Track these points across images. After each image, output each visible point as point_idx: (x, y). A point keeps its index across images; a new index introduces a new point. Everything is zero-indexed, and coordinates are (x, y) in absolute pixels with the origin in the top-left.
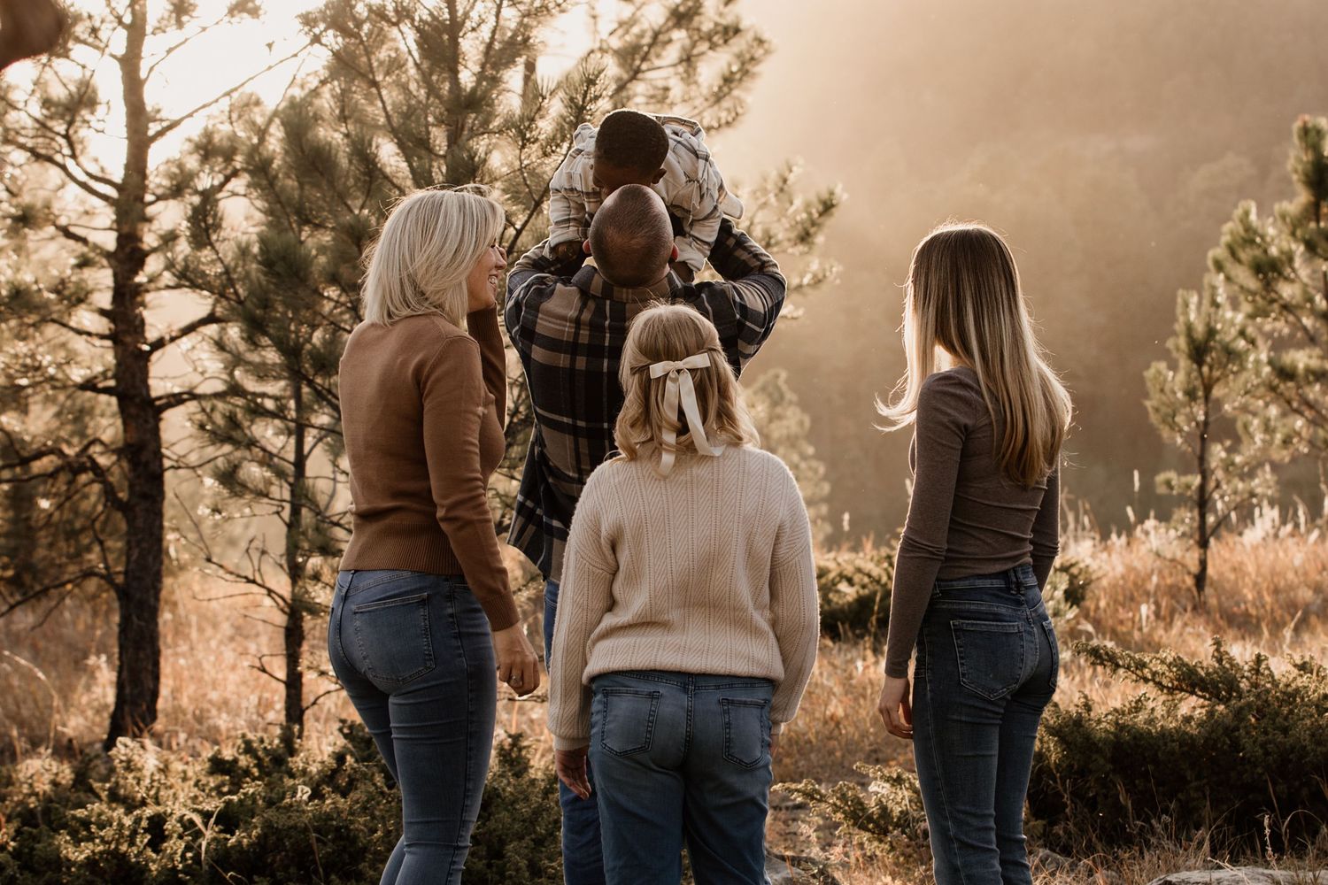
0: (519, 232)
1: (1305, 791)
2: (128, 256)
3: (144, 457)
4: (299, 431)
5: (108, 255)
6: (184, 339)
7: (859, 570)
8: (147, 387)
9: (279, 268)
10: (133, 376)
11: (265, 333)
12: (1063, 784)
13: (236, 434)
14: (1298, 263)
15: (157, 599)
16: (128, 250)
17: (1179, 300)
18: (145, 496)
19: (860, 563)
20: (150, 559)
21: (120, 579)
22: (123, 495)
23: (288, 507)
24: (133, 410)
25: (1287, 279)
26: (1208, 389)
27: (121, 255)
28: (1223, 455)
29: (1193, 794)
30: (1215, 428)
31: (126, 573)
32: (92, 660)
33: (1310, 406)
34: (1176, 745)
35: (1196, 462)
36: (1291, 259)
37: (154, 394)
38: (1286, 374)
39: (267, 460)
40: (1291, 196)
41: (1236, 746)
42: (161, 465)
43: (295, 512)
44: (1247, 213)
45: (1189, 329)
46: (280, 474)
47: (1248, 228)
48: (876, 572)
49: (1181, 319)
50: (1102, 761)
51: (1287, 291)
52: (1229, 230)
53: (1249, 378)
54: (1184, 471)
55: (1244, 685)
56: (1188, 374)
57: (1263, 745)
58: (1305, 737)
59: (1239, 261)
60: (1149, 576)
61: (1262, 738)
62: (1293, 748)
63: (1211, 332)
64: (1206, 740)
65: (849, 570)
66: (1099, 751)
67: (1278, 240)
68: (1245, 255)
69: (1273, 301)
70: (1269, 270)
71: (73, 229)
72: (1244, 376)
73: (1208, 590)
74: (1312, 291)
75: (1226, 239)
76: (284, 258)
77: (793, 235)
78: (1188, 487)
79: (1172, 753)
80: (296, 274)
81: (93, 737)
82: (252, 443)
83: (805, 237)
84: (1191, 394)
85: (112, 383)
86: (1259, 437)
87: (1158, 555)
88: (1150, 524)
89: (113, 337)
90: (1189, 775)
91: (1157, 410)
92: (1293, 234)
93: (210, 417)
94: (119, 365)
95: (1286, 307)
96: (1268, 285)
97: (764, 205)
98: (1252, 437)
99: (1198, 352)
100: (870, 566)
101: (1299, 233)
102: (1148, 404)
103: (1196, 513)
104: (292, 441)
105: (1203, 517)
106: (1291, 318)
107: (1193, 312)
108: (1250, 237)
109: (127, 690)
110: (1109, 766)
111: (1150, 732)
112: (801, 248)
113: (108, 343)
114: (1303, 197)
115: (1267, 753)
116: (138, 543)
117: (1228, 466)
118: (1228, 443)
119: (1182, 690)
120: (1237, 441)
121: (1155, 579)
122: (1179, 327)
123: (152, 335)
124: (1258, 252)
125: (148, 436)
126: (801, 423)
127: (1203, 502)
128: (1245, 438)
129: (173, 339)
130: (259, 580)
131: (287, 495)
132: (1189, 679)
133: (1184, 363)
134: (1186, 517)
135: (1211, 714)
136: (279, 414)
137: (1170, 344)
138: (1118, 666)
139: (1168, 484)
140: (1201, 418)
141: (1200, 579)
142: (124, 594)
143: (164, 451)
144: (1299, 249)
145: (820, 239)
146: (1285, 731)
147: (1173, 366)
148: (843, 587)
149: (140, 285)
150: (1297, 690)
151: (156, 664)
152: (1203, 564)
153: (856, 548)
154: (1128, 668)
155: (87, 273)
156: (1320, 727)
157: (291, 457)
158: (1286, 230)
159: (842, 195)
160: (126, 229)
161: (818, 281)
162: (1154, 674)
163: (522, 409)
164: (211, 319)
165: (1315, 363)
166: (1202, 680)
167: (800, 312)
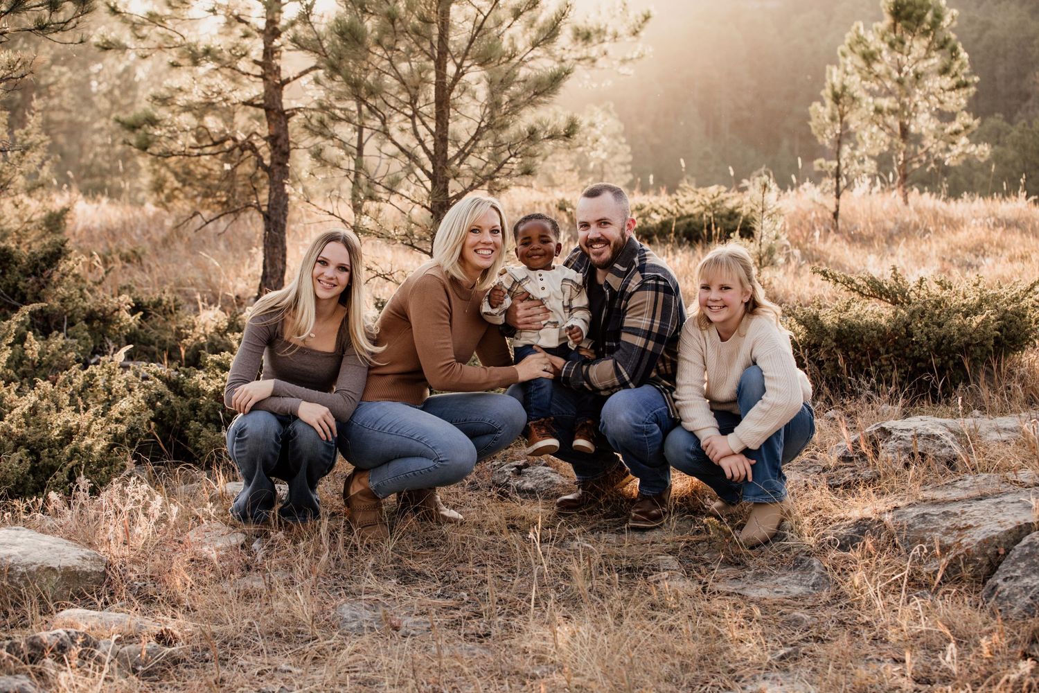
0: (486, 18)
1: (951, 363)
2: (272, 31)
3: (279, 142)
4: (360, 129)
5: (259, 31)
6: (303, 78)
7: (662, 207)
8: (281, 104)
9: (347, 36)
10: (274, 98)
11: (340, 74)
12: (804, 351)
13: (326, 132)
14: (884, 53)
15: (285, 220)
16: (271, 28)
17: (828, 71)
18: (279, 164)
19: (661, 203)
20: (282, 198)
21: (265, 209)
22: (267, 162)
23: (353, 173)
24: (273, 117)
25: (878, 61)
26: (842, 116)
27: (268, 32)
28: (849, 150)
29: (884, 363)
30: (845, 136)
31: (268, 206)
32: (254, 250)
33: (889, 127)
34: (875, 332)
35: (835, 155)
36: (880, 51)
37: (285, 107)
38: (878, 111)
39: (343, 145)
40: (881, 19)
41: (910, 334)
42: (288, 147)
43: (357, 176)
44: (858, 28)
45: (833, 86)
46: (349, 153)
47: (858, 36)
48: (670, 208)
49: (829, 81)
50: (830, 341)
51: (878, 68)
52: (849, 37)
53: (863, 112)
54: (828, 159)
55: (912, 295)
56: (833, 109)
57: (927, 335)
58: (954, 330)
59: (854, 52)
60: (810, 212)
61: (926, 330)
62: (944, 337)
63: (844, 88)
64: (893, 330)
65: (656, 207)
66: (828, 334)
67: (874, 41)
68: (859, 49)
69: (870, 73)
70: (869, 57)
71: (242, 17)
72: (861, 110)
73: (840, 222)
74: (891, 68)
75: (847, 41)
76: (349, 30)
77: (629, 32)
78: (831, 167)
79: (873, 337)
80: (357, 40)
81: (249, 295)
82: (333, 137)
83: (635, 33)
84: (833, 119)
85: (262, 102)
86: (868, 142)
87: (814, 201)
88: (807, 184)
89: (263, 76)
90: (882, 350)
91: (816, 127)
92: (883, 39)
93: (309, 121)
94: (266, 91)
95: (877, 76)
96: (869, 65)
97: (614, 16)
98: (864, 142)
99: (837, 98)
100: (667, 205)
101: (886, 38)
102: (811, 124)
103: (834, 180)
104: (357, 134)
105: (838, 182)
106: (880, 82)
107: (835, 77)
108: (860, 40)
109: (268, 270)
110: (834, 344)
111: (859, 324)
112: (634, 38)
113: (261, 80)
114: (888, 20)
115: (929, 339)
116: (275, 189)
117: (852, 157)
118: (852, 145)
119: (875, 297)
120: (856, 144)
121: (813, 214)
122: (828, 85)
123: (284, 76)
124: (863, 48)
125: (281, 131)
126: (619, 128)
127: (837, 175)
128: (860, 143)
129: (295, 79)
130: (336, 213)
131: (352, 166)
132: (877, 290)
133: (829, 102)
134: (829, 183)
135: (895, 314)
136: (349, 120)
137: (823, 93)
138: (837, 281)
139: (821, 165)
140: (838, 131)
141: (836, 215)
142: (267, 217)
143: (291, 139)
144: (884, 46)
145: (642, 34)
146: (940, 325)
147: (823, 104)
148: (654, 215)
149: (276, 47)
150: (943, 299)
151: (284, 256)
152: (837, 207)
153: (657, 193)
154: (843, 283)
155: (247, 41)
156: (964, 325)
157: (355, 144)
158: (879, 37)
159: (654, 13)
160: (270, 17)
161: (641, 57)
162: (859, 287)
163: (486, 119)
164: (315, 68)
165: (891, 106)
166: (887, 291)
167: (632, 72)
